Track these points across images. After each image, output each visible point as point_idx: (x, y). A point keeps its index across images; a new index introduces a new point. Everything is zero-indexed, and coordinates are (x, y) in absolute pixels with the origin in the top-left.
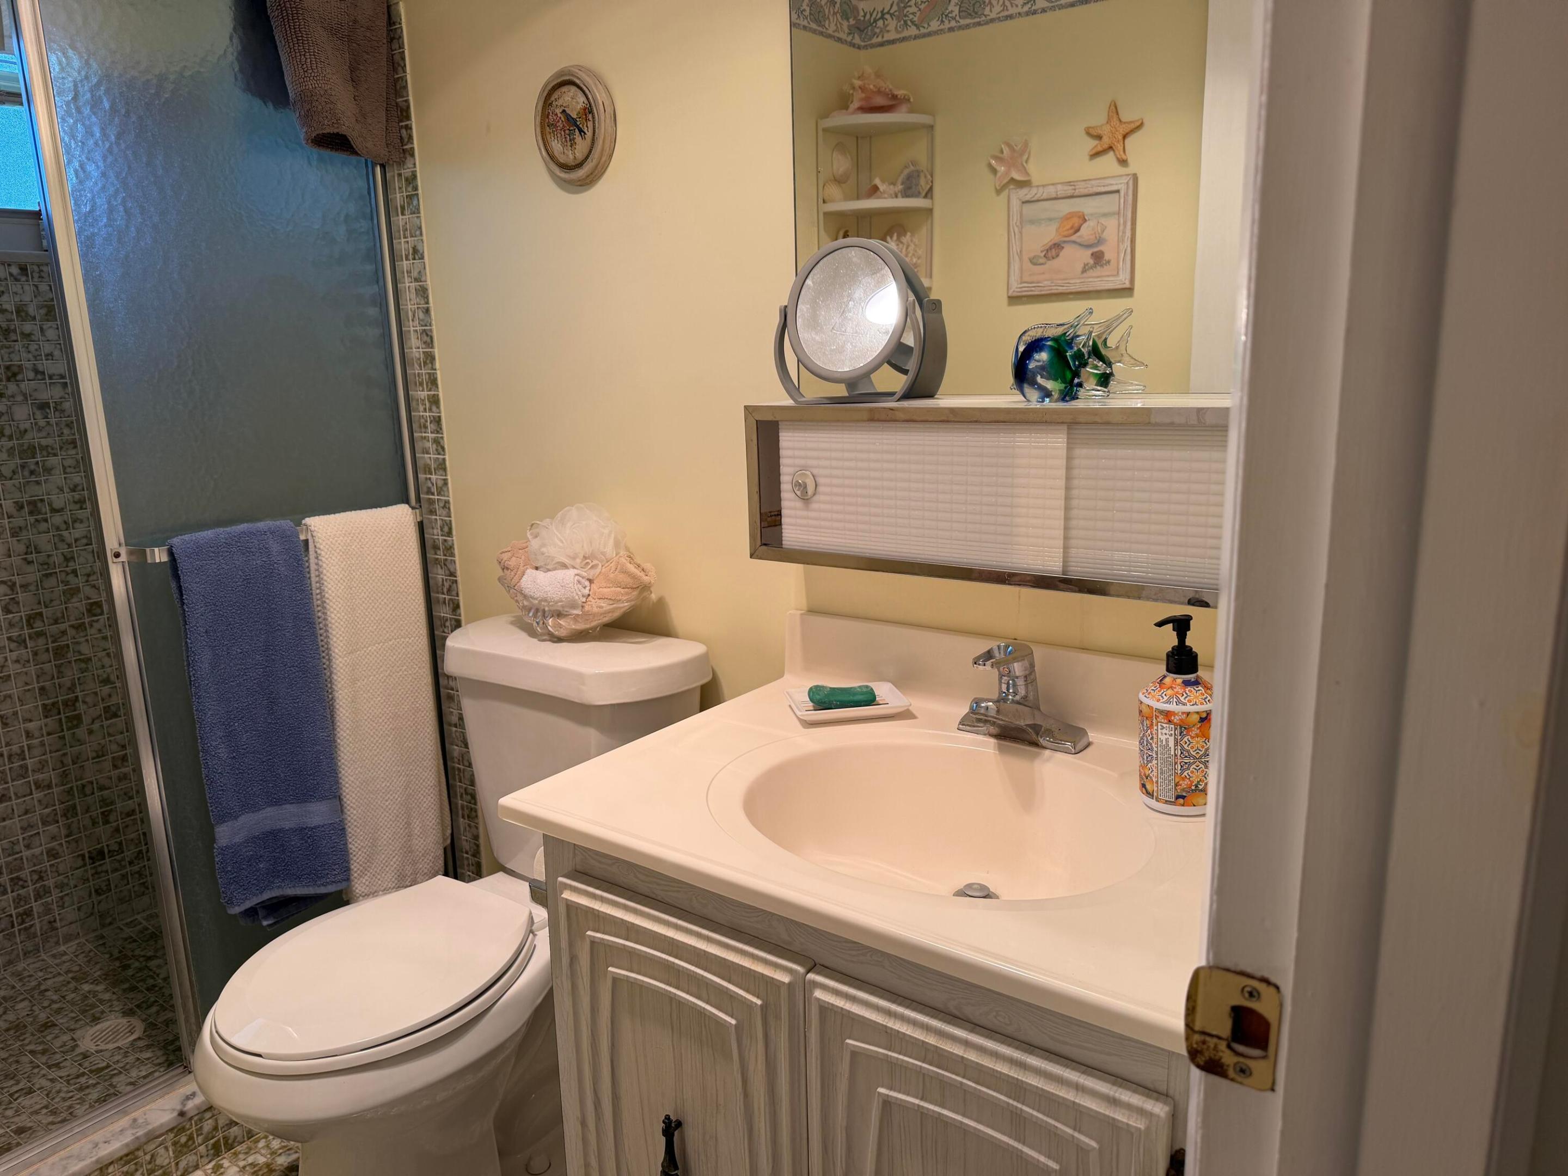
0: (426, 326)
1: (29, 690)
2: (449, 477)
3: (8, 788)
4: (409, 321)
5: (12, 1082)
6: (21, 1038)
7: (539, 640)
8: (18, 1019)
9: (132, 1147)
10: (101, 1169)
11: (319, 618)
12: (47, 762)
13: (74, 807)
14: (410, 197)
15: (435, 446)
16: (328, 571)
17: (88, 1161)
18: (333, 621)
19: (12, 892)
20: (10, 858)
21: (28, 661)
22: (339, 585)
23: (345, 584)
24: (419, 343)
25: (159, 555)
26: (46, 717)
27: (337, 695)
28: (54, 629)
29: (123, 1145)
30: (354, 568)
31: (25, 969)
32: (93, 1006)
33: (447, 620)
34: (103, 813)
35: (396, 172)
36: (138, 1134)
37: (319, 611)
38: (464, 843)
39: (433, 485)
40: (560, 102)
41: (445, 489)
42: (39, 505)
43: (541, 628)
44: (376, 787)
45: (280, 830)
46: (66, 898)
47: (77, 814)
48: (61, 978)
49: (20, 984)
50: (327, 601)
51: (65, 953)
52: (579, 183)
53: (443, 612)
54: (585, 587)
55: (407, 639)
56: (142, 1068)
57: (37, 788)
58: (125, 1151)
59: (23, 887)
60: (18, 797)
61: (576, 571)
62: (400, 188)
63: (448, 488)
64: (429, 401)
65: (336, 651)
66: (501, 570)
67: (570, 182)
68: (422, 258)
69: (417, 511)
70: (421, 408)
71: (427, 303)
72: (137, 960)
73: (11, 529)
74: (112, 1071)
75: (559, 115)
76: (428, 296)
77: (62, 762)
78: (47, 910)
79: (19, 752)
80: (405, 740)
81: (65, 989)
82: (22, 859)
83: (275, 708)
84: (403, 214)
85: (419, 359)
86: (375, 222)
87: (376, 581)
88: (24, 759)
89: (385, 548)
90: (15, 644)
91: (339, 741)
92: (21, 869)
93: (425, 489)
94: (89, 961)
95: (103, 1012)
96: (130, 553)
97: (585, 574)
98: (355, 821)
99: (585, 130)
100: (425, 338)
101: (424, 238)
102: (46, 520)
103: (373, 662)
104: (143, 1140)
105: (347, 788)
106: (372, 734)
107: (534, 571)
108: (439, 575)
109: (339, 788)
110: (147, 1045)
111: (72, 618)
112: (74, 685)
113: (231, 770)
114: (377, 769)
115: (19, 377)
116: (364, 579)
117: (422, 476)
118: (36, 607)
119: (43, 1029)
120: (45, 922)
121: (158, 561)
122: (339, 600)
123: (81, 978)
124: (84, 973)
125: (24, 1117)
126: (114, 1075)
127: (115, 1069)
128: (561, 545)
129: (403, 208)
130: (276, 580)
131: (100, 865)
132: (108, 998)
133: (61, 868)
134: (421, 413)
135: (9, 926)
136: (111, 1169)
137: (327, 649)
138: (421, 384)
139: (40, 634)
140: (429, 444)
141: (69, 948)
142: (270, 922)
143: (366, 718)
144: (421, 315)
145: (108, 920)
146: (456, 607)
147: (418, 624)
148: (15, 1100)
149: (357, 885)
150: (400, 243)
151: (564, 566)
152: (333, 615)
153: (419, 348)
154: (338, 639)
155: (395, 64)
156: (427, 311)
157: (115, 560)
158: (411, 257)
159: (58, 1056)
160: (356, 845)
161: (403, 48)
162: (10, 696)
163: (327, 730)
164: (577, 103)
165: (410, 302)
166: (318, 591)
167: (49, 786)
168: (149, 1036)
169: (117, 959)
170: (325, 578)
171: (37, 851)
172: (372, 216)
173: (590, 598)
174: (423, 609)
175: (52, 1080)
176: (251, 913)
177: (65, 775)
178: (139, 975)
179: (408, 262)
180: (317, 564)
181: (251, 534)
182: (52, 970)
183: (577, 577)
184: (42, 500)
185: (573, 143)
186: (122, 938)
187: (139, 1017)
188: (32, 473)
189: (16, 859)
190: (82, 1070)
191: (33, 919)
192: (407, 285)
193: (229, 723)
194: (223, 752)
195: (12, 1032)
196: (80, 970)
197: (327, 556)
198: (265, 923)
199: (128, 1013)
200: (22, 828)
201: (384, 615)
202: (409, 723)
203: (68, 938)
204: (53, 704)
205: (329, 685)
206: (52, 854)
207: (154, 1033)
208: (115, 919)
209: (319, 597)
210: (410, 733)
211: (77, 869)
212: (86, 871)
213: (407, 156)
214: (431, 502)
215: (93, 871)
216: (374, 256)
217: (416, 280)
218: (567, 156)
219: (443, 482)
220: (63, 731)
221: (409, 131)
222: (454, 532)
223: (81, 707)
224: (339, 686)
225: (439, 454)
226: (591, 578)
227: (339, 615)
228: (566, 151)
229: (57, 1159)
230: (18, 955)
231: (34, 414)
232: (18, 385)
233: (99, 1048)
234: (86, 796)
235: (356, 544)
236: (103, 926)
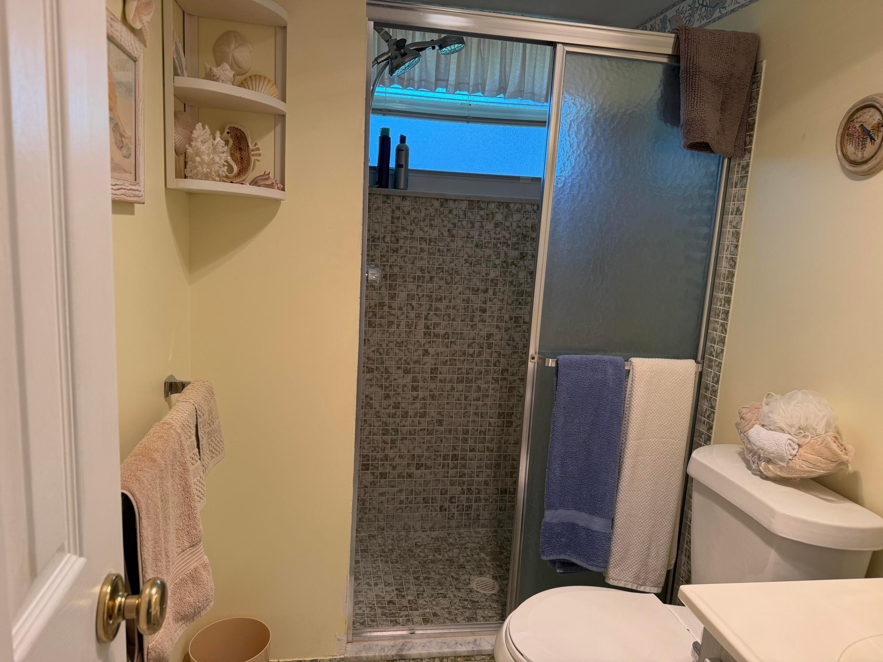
0: (734, 255)
1: (495, 404)
2: (725, 348)
3: (476, 446)
4: (724, 251)
5: (440, 588)
6: (451, 567)
7: (752, 473)
8: (453, 557)
9: (470, 654)
10: (455, 657)
11: (626, 414)
12: (494, 439)
13: (500, 465)
14: (742, 177)
15: (721, 327)
16: (636, 390)
17: (451, 650)
18: (633, 419)
19: (467, 494)
20: (469, 479)
21: (498, 390)
22: (641, 399)
23: (644, 399)
24: (727, 265)
25: (551, 363)
26: (498, 418)
27: (625, 461)
28: (511, 378)
29: (466, 651)
30: (652, 391)
31: (463, 533)
32: (482, 567)
33: (703, 434)
34: (511, 472)
35: (738, 162)
36: (474, 649)
37: (626, 411)
38: (682, 571)
39: (714, 351)
40: (860, 119)
41: (721, 355)
42: (519, 319)
43: (755, 466)
44: (635, 520)
45: (577, 525)
46: (487, 507)
47: (500, 468)
48: (474, 545)
49: (459, 540)
50: (632, 406)
51: (480, 533)
52: (862, 174)
53: (702, 428)
54: (794, 449)
55: (674, 440)
56: (491, 611)
57: (487, 450)
58: (466, 654)
59: (471, 494)
60: (479, 452)
61: (790, 437)
62: (737, 172)
63: (723, 355)
64: (725, 300)
65: (631, 436)
66: (739, 419)
67: (856, 173)
68: (741, 214)
69: (700, 365)
70: (719, 304)
71: (738, 242)
72: (507, 552)
73: (505, 328)
74: (478, 605)
75: (857, 128)
76: (739, 237)
77: (500, 441)
78: (478, 509)
79: (484, 431)
80: (659, 499)
81: (474, 551)
82: (474, 481)
83: (590, 458)
84: (735, 187)
85: (725, 274)
86: (717, 192)
87: (663, 402)
88: (485, 435)
89: (674, 384)
90: (494, 381)
91: (620, 487)
92: (472, 485)
93: (709, 352)
94: (488, 542)
95: (485, 572)
96: (539, 358)
97: (795, 440)
98: (619, 535)
99: (876, 138)
100: (731, 263)
101: (745, 202)
102: (520, 327)
103: (651, 448)
104: (476, 653)
105: (619, 515)
106: (640, 489)
107: (760, 427)
108: (705, 405)
109: (614, 514)
110: (497, 600)
111: (520, 375)
112: (513, 406)
113: (560, 483)
114: (638, 510)
115: (525, 258)
116: (656, 399)
117: (709, 344)
118: (507, 366)
119: (460, 567)
120: (475, 514)
121: (550, 366)
122: (639, 407)
123: (482, 549)
124: (484, 547)
125: (438, 608)
126: (478, 608)
127: (480, 605)
128: (784, 415)
129: (736, 184)
130: (606, 389)
131: (504, 496)
132: (489, 565)
133: (488, 492)
134: (719, 307)
135: (462, 510)
136: (459, 659)
137: (626, 433)
138: (722, 289)
139: (505, 379)
140: (718, 326)
141: (482, 530)
142: (561, 571)
143: (639, 478)
144: (732, 248)
145: (501, 525)
146: (710, 428)
147: (683, 433)
148: (439, 597)
149: (611, 572)
150: (730, 204)
151: (782, 430)
152: (633, 416)
153: (726, 268)
154: (633, 429)
155: (752, 97)
156: (736, 247)
157: (532, 361)
158: (734, 213)
159: (461, 585)
160: (616, 549)
161: (759, 88)
162: (486, 404)
163: (614, 479)
164: (874, 120)
165: (728, 240)
166: (629, 400)
167: (492, 451)
168: (499, 596)
169: (499, 546)
170: (634, 393)
171: (480, 479)
172: (717, 188)
173: (796, 458)
174: (688, 425)
175: (455, 596)
176: (553, 562)
177: (499, 448)
178: (505, 560)
179: (732, 216)
180: (632, 384)
181: (599, 361)
182: (473, 539)
183: (789, 441)
184: (521, 317)
185: (864, 146)
186: (504, 537)
187: (498, 582)
188: (520, 303)
189: (471, 480)
190: (467, 598)
191: (471, 511)
192: (728, 229)
193: (564, 458)
194: (558, 472)
195: (448, 562)
196: (483, 545)
197: (638, 382)
198: (558, 571)
199: (495, 578)
200: (477, 466)
201: (663, 422)
202: (663, 490)
203: (483, 526)
204: (503, 413)
205: (623, 453)
206: (486, 483)
207: (502, 595)
208: (504, 525)
209: (628, 403)
210: (662, 496)
211: (494, 494)
212: (498, 497)
213: (747, 152)
214: (711, 361)
215: (501, 498)
216: (712, 211)
217: (734, 227)
218: (857, 155)
219: (721, 350)
220: (504, 427)
221: (751, 138)
222: (720, 383)
223: (514, 418)
224: (628, 456)
225: (723, 333)
226: (800, 444)
227: (636, 416)
228: (856, 152)
229: (440, 641)
230: (462, 525)
231: (527, 276)
232: (524, 262)
233: (478, 590)
234: (506, 461)
235: (657, 378)
236: (499, 526)
